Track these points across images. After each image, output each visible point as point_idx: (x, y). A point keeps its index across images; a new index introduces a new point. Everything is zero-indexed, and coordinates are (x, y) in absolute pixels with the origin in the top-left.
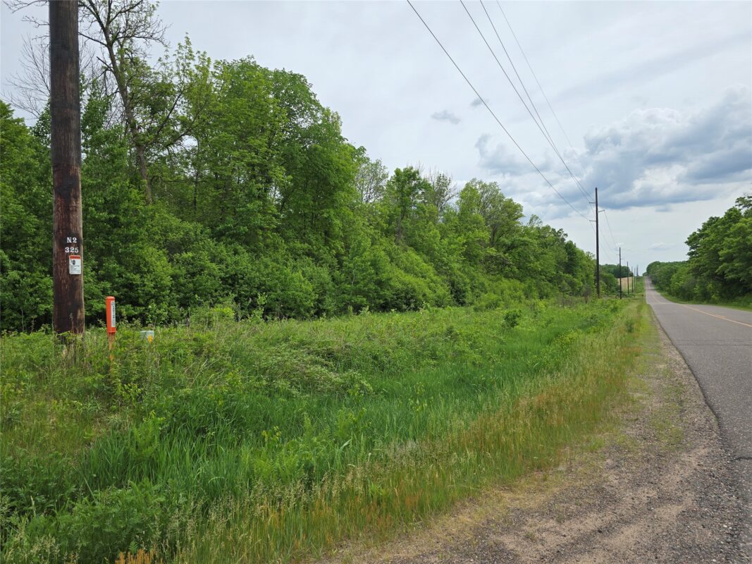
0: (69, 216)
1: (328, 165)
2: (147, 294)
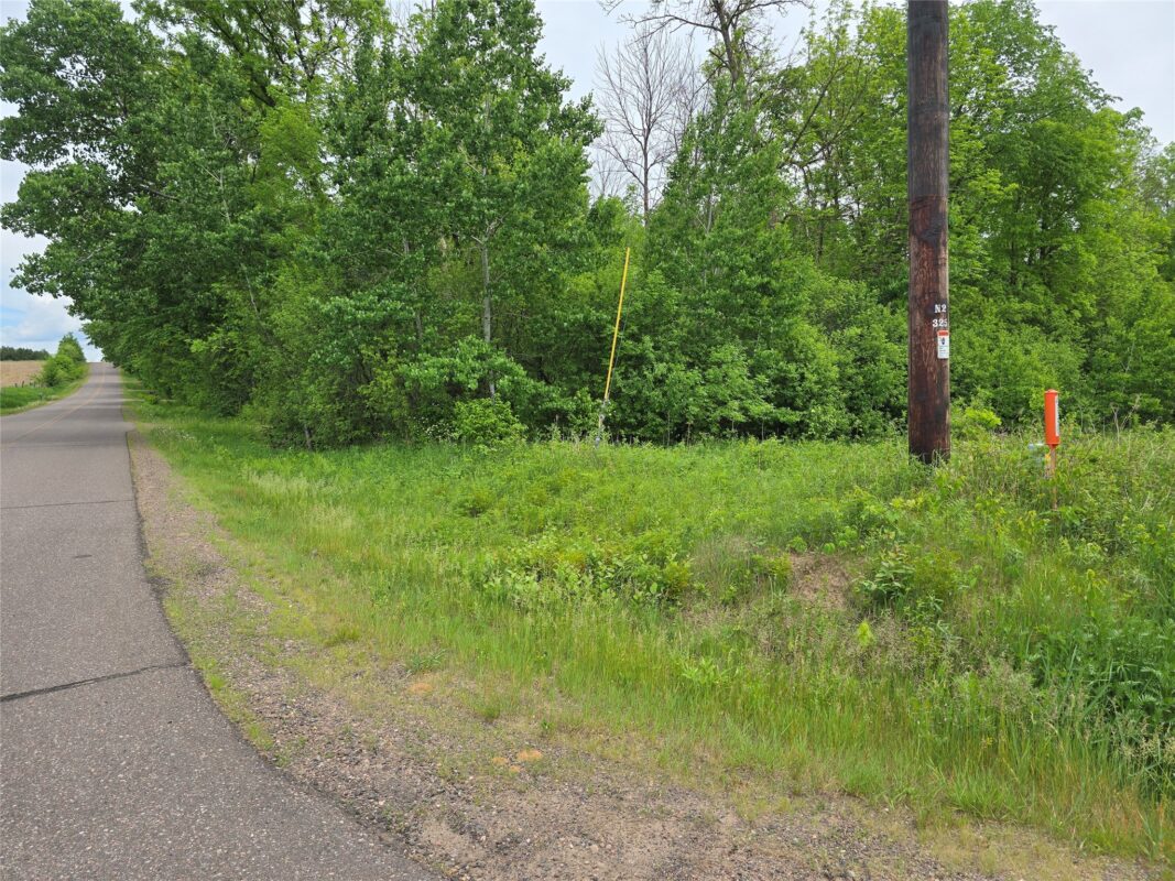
0: (937, 274)
1: (1075, 154)
2: (807, 392)
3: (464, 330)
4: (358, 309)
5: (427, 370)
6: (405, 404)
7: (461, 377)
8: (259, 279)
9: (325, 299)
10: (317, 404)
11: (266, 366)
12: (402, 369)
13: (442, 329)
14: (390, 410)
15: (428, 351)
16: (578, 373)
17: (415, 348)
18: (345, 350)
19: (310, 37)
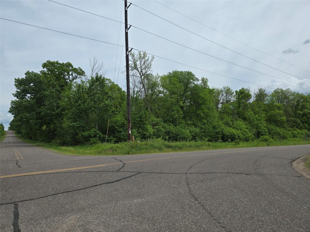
3: (93, 127)
4: (76, 125)
5: (86, 134)
6: (83, 139)
7: (91, 135)
8: (60, 119)
9: (71, 123)
10: (69, 139)
11: (60, 133)
12: (83, 133)
13: (89, 127)
14: (81, 140)
15: (87, 131)
16: (111, 134)
17: (85, 130)
18: (74, 131)
19: (71, 77)
